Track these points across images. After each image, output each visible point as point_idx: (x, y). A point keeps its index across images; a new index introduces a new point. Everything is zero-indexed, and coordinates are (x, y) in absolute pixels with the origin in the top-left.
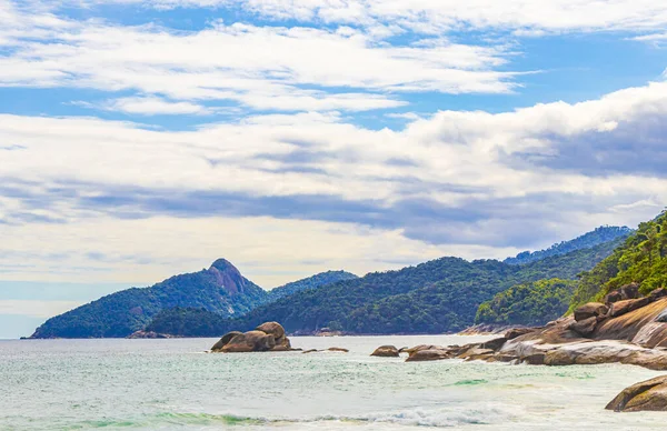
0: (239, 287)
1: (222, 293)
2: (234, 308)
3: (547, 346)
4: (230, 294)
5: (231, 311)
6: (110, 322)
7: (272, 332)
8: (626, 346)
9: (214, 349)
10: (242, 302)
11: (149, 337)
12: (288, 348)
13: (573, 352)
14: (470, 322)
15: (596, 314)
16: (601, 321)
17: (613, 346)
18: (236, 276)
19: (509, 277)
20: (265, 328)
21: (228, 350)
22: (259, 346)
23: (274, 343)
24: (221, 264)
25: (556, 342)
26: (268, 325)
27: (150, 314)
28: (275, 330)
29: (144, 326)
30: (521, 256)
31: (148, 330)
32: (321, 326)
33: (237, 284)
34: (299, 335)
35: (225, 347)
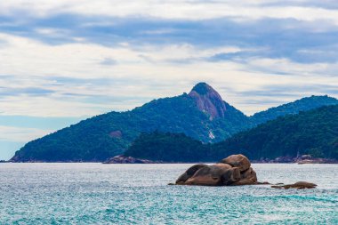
0: (219, 111)
1: (204, 117)
2: (215, 133)
4: (211, 119)
5: (212, 136)
6: (90, 146)
7: (238, 165)
9: (182, 181)
10: (223, 126)
11: (127, 162)
12: (254, 182)
18: (216, 99)
20: (231, 161)
21: (192, 183)
22: (223, 180)
23: (240, 175)
24: (202, 88)
26: (234, 158)
27: (129, 139)
28: (241, 163)
29: (124, 150)
31: (126, 154)
32: (302, 153)
33: (218, 108)
34: (280, 162)
35: (189, 180)
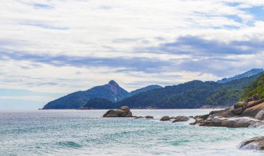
0: (119, 91)
1: (113, 93)
3: (223, 118)
4: (115, 93)
5: (116, 100)
7: (125, 110)
8: (252, 119)
9: (105, 116)
10: (120, 96)
11: (85, 109)
12: (131, 116)
13: (232, 121)
14: (204, 104)
15: (242, 106)
16: (244, 109)
17: (247, 119)
18: (117, 86)
19: (219, 88)
22: (120, 115)
23: (126, 114)
24: (112, 82)
25: (226, 117)
26: (124, 107)
27: (86, 101)
30: (223, 80)
31: (85, 106)
32: (148, 105)
33: (118, 89)
